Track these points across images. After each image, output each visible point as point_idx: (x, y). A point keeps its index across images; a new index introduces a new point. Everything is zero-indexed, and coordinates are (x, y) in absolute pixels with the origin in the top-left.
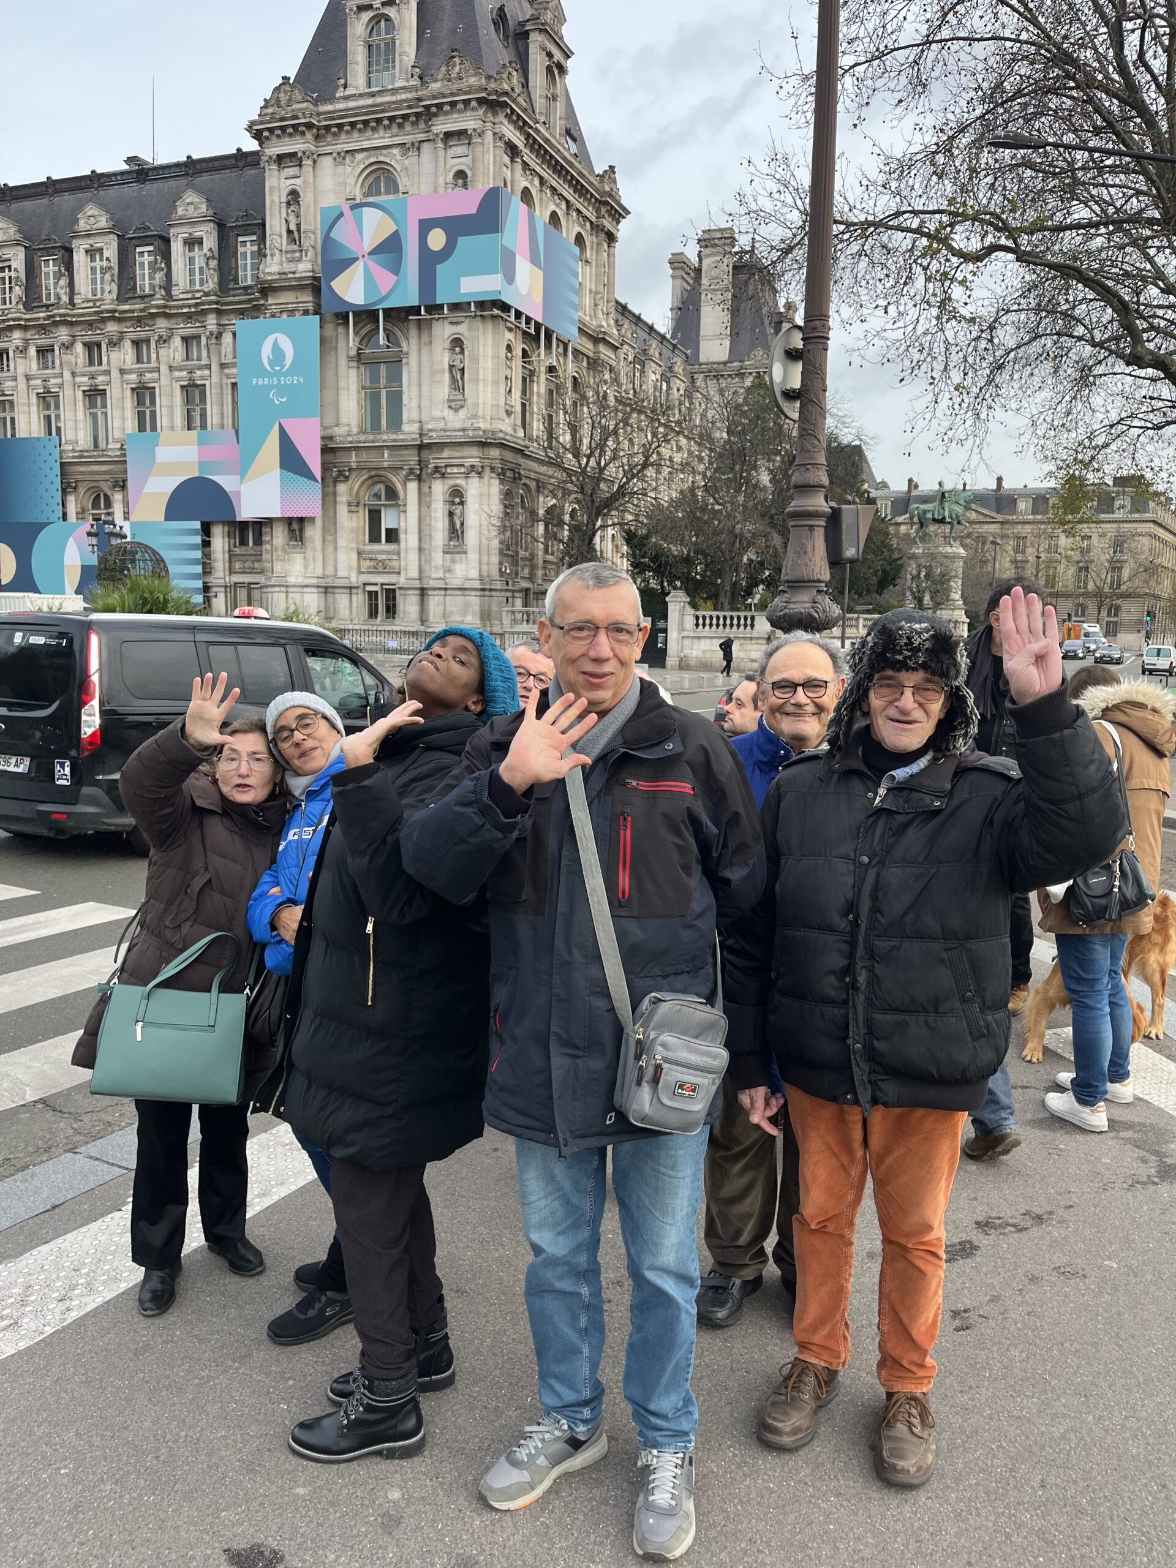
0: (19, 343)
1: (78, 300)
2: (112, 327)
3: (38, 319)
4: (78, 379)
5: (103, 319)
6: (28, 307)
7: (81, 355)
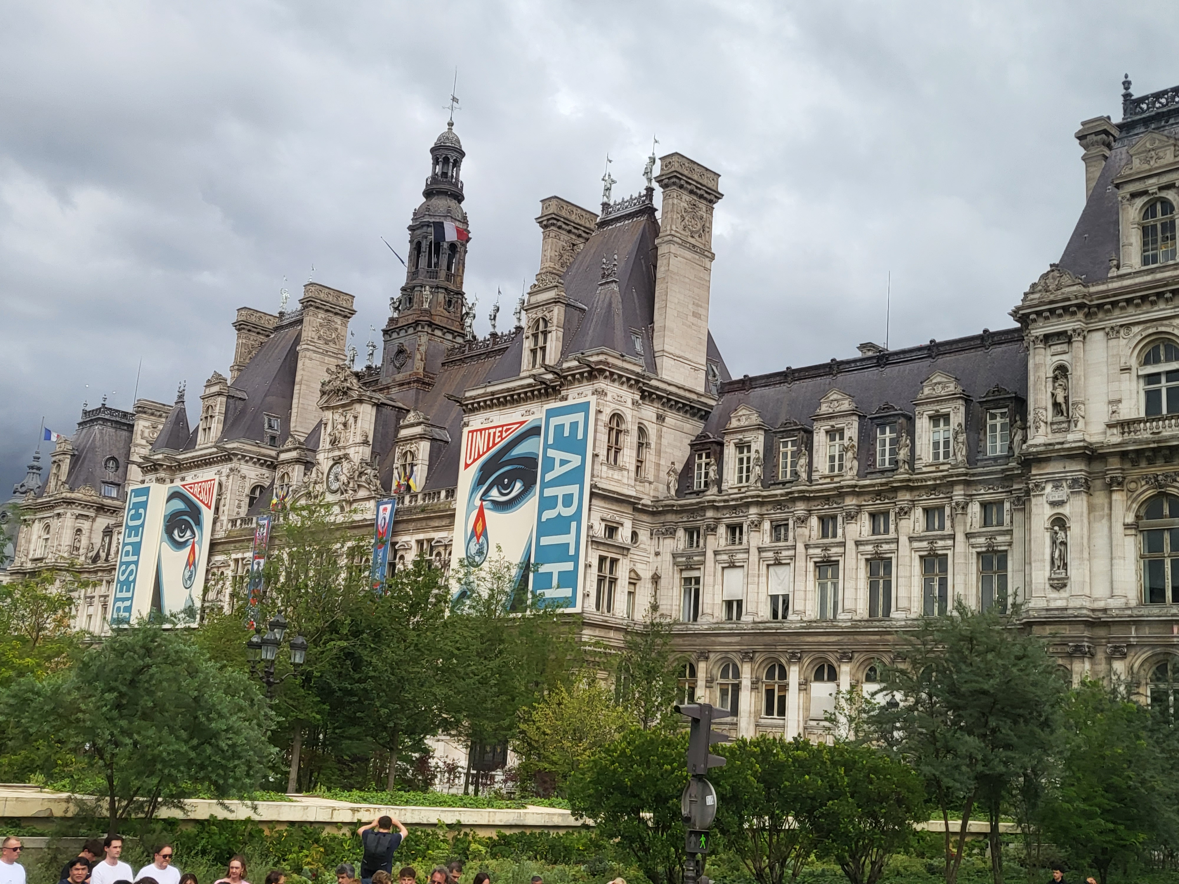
0: (754, 517)
1: (815, 476)
2: (850, 502)
3: (776, 495)
4: (811, 551)
5: (840, 494)
6: (766, 486)
7: (816, 528)
